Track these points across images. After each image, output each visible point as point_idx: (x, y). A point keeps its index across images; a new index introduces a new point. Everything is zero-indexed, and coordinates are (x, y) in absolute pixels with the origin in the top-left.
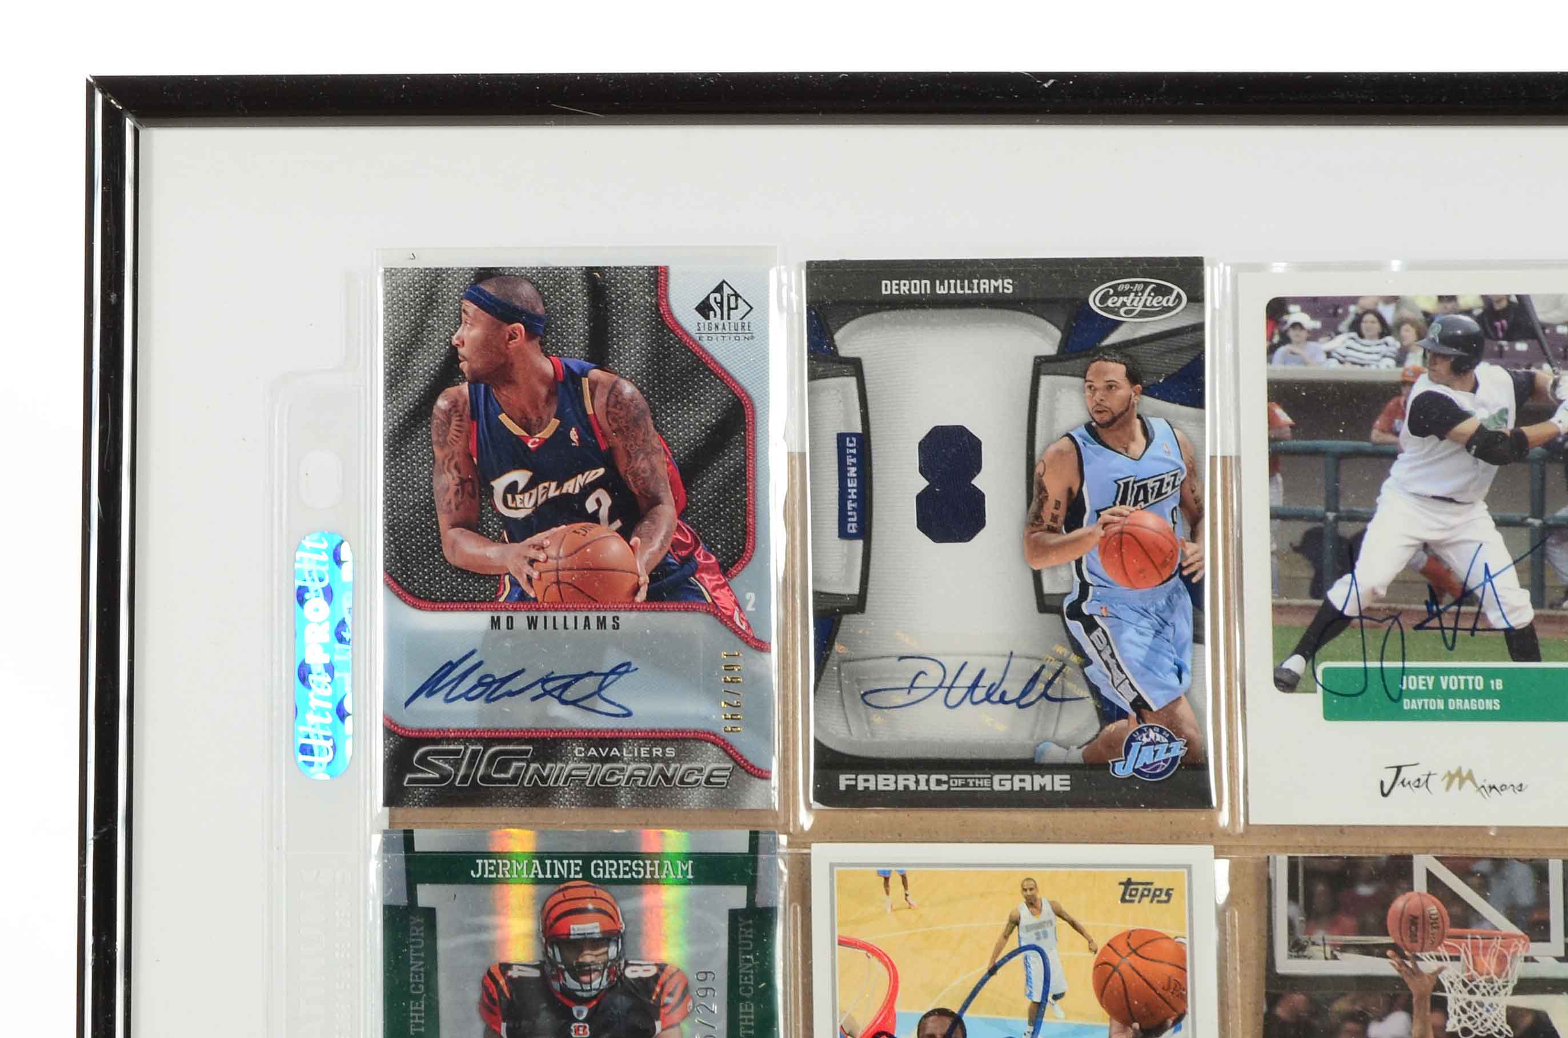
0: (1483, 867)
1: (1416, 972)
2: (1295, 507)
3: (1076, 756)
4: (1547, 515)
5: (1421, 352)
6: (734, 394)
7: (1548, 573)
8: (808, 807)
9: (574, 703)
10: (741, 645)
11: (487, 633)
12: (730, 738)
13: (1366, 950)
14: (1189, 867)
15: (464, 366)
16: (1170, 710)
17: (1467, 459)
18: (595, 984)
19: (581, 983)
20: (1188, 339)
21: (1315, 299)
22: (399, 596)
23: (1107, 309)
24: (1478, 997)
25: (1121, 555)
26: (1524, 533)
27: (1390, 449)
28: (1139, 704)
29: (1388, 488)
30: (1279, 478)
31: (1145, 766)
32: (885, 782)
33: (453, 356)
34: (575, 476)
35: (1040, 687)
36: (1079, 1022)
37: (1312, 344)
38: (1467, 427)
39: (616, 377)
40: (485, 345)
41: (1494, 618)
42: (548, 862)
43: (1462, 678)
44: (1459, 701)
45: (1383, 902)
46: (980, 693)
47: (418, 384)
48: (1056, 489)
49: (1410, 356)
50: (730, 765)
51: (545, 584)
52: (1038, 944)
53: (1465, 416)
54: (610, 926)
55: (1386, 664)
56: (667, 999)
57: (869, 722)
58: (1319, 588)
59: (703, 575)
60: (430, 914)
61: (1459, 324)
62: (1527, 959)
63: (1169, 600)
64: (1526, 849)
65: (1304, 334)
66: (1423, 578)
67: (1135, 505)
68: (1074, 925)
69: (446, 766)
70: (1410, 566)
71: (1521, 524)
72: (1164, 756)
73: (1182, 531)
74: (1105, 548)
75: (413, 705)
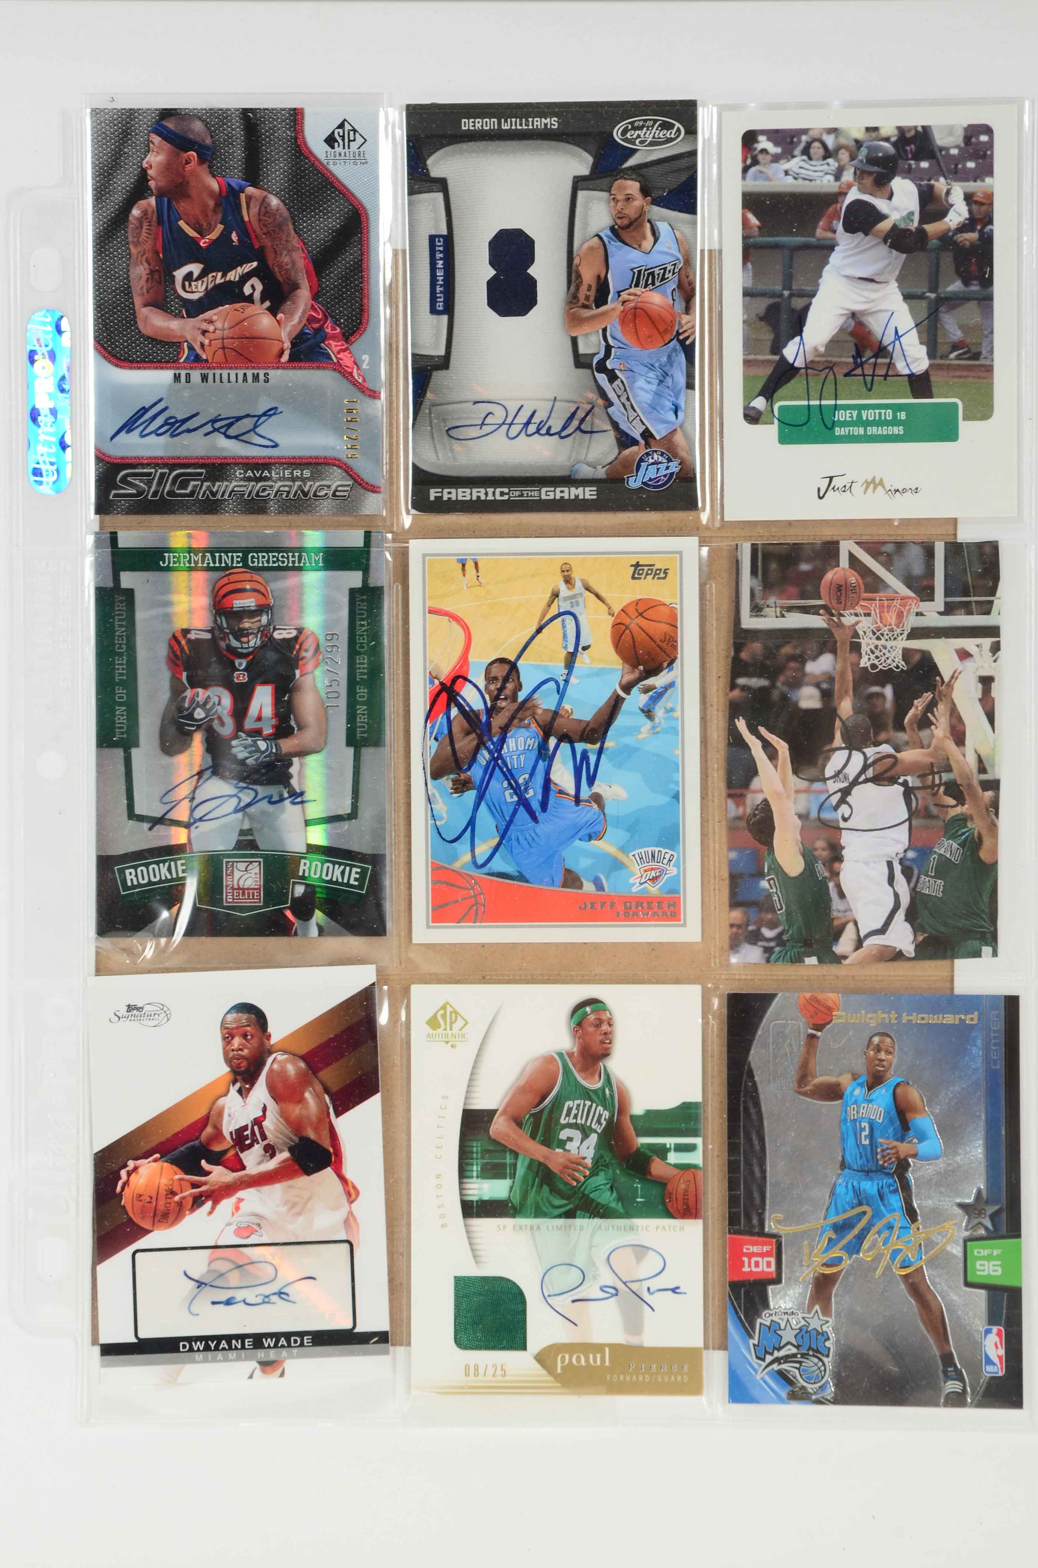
0: (889, 548)
1: (840, 625)
2: (761, 287)
3: (601, 473)
4: (940, 290)
5: (852, 170)
6: (352, 205)
7: (940, 333)
8: (408, 513)
9: (236, 437)
10: (359, 394)
11: (170, 386)
12: (350, 462)
13: (805, 610)
14: (680, 553)
15: (152, 184)
16: (668, 439)
17: (884, 250)
18: (252, 644)
19: (242, 643)
20: (684, 162)
21: (777, 131)
22: (105, 358)
23: (626, 140)
24: (883, 642)
25: (635, 324)
26: (924, 304)
27: (829, 243)
28: (647, 435)
29: (827, 272)
30: (749, 265)
31: (650, 480)
32: (463, 494)
33: (143, 176)
34: (235, 268)
35: (575, 423)
36: (599, 666)
37: (774, 165)
38: (884, 226)
39: (266, 193)
40: (168, 168)
41: (901, 367)
42: (217, 555)
43: (877, 411)
44: (875, 428)
45: (817, 575)
46: (532, 428)
47: (118, 197)
48: (588, 276)
49: (845, 173)
50: (350, 483)
51: (214, 348)
52: (572, 610)
53: (883, 217)
54: (263, 601)
55: (824, 402)
56: (303, 654)
57: (452, 450)
58: (777, 347)
59: (331, 342)
60: (130, 593)
61: (880, 148)
62: (917, 614)
63: (669, 357)
64: (921, 534)
65: (769, 158)
66: (851, 339)
67: (645, 287)
68: (598, 596)
69: (141, 484)
70: (842, 330)
71: (921, 297)
72: (665, 473)
73: (679, 306)
74: (623, 321)
75: (114, 440)
